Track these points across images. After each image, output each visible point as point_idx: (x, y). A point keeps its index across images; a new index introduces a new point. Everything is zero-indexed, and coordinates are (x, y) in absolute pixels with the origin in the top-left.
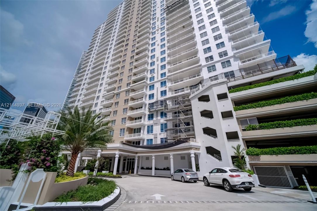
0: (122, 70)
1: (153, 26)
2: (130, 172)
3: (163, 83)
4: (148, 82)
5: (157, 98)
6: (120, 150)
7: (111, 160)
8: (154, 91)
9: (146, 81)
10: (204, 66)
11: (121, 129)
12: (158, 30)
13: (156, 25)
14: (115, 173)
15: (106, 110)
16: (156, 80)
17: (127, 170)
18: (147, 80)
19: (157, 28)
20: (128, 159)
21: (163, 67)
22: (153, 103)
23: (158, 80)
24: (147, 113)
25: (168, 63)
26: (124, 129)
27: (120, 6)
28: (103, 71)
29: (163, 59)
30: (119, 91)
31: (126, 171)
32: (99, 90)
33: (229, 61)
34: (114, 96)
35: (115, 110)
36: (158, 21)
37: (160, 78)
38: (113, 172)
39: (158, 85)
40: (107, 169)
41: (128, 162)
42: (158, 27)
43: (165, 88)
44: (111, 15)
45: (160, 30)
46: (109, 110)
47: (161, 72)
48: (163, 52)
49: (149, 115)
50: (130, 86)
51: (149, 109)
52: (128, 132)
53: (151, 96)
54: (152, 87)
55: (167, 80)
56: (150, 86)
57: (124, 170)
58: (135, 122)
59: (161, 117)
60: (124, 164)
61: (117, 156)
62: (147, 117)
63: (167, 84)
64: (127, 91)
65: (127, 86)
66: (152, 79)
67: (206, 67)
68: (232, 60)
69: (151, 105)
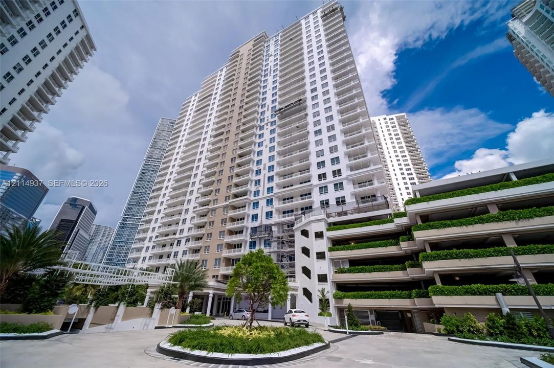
0: (221, 167)
1: (262, 117)
2: (225, 314)
3: (269, 202)
4: (252, 198)
5: (261, 221)
6: (214, 289)
7: (203, 299)
8: (257, 211)
9: (249, 198)
10: (316, 186)
11: (216, 260)
12: (267, 124)
13: (266, 116)
14: (208, 314)
15: (198, 231)
16: (261, 195)
17: (222, 312)
18: (250, 196)
19: (266, 122)
20: (224, 299)
21: (271, 179)
22: (256, 227)
23: (263, 196)
24: (249, 240)
25: (276, 174)
26: (220, 259)
27: (219, 73)
28: (194, 172)
29: (271, 168)
30: (215, 206)
31: (220, 314)
32: (191, 191)
33: (341, 183)
34: (208, 212)
35: (209, 232)
36: (268, 110)
37: (266, 195)
38: (206, 313)
39: (263, 203)
40: (200, 310)
41: (223, 302)
42: (268, 120)
43: (272, 208)
44: (206, 86)
45: (269, 124)
46: (201, 232)
47: (268, 185)
48: (271, 158)
49: (250, 242)
50: (230, 201)
51: (251, 236)
52: (224, 264)
53: (255, 217)
54: (256, 205)
55: (274, 198)
56: (254, 203)
57: (218, 312)
58: (234, 252)
59: (265, 247)
60: (219, 304)
61: (211, 295)
62: (248, 244)
63: (274, 202)
64: (225, 208)
65: (226, 200)
66: (257, 193)
67: (318, 188)
68: (345, 182)
69: (254, 230)
